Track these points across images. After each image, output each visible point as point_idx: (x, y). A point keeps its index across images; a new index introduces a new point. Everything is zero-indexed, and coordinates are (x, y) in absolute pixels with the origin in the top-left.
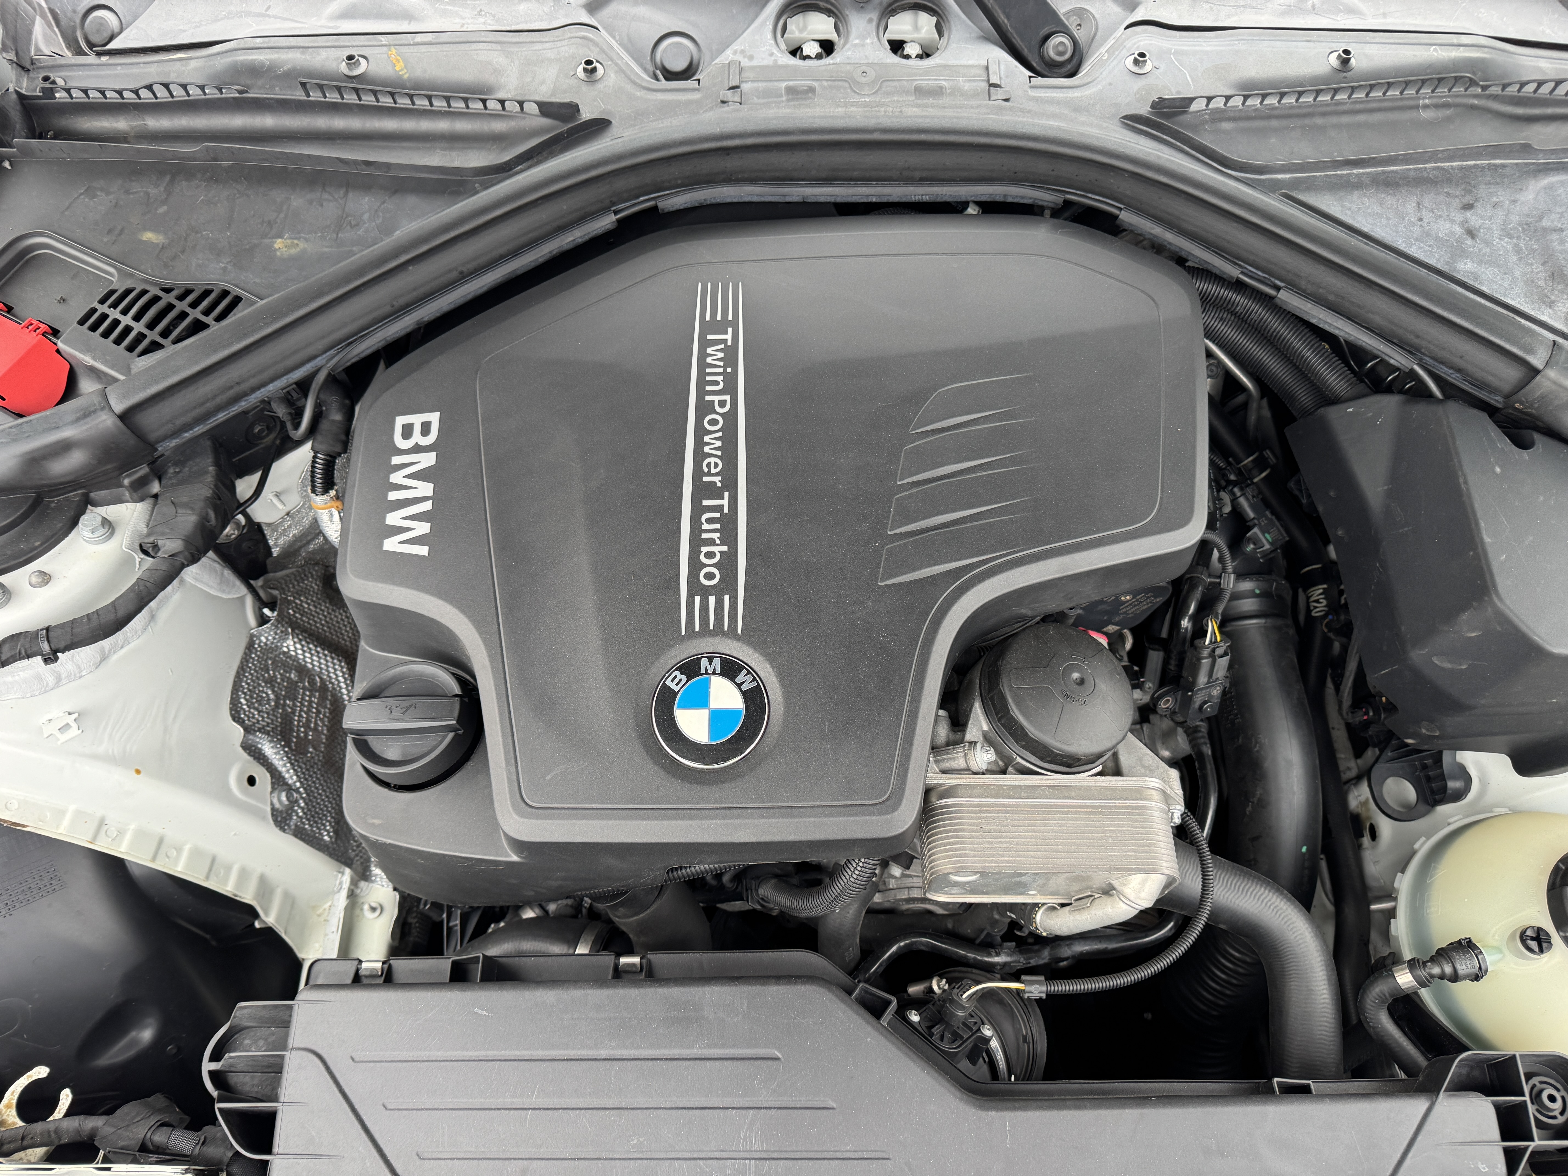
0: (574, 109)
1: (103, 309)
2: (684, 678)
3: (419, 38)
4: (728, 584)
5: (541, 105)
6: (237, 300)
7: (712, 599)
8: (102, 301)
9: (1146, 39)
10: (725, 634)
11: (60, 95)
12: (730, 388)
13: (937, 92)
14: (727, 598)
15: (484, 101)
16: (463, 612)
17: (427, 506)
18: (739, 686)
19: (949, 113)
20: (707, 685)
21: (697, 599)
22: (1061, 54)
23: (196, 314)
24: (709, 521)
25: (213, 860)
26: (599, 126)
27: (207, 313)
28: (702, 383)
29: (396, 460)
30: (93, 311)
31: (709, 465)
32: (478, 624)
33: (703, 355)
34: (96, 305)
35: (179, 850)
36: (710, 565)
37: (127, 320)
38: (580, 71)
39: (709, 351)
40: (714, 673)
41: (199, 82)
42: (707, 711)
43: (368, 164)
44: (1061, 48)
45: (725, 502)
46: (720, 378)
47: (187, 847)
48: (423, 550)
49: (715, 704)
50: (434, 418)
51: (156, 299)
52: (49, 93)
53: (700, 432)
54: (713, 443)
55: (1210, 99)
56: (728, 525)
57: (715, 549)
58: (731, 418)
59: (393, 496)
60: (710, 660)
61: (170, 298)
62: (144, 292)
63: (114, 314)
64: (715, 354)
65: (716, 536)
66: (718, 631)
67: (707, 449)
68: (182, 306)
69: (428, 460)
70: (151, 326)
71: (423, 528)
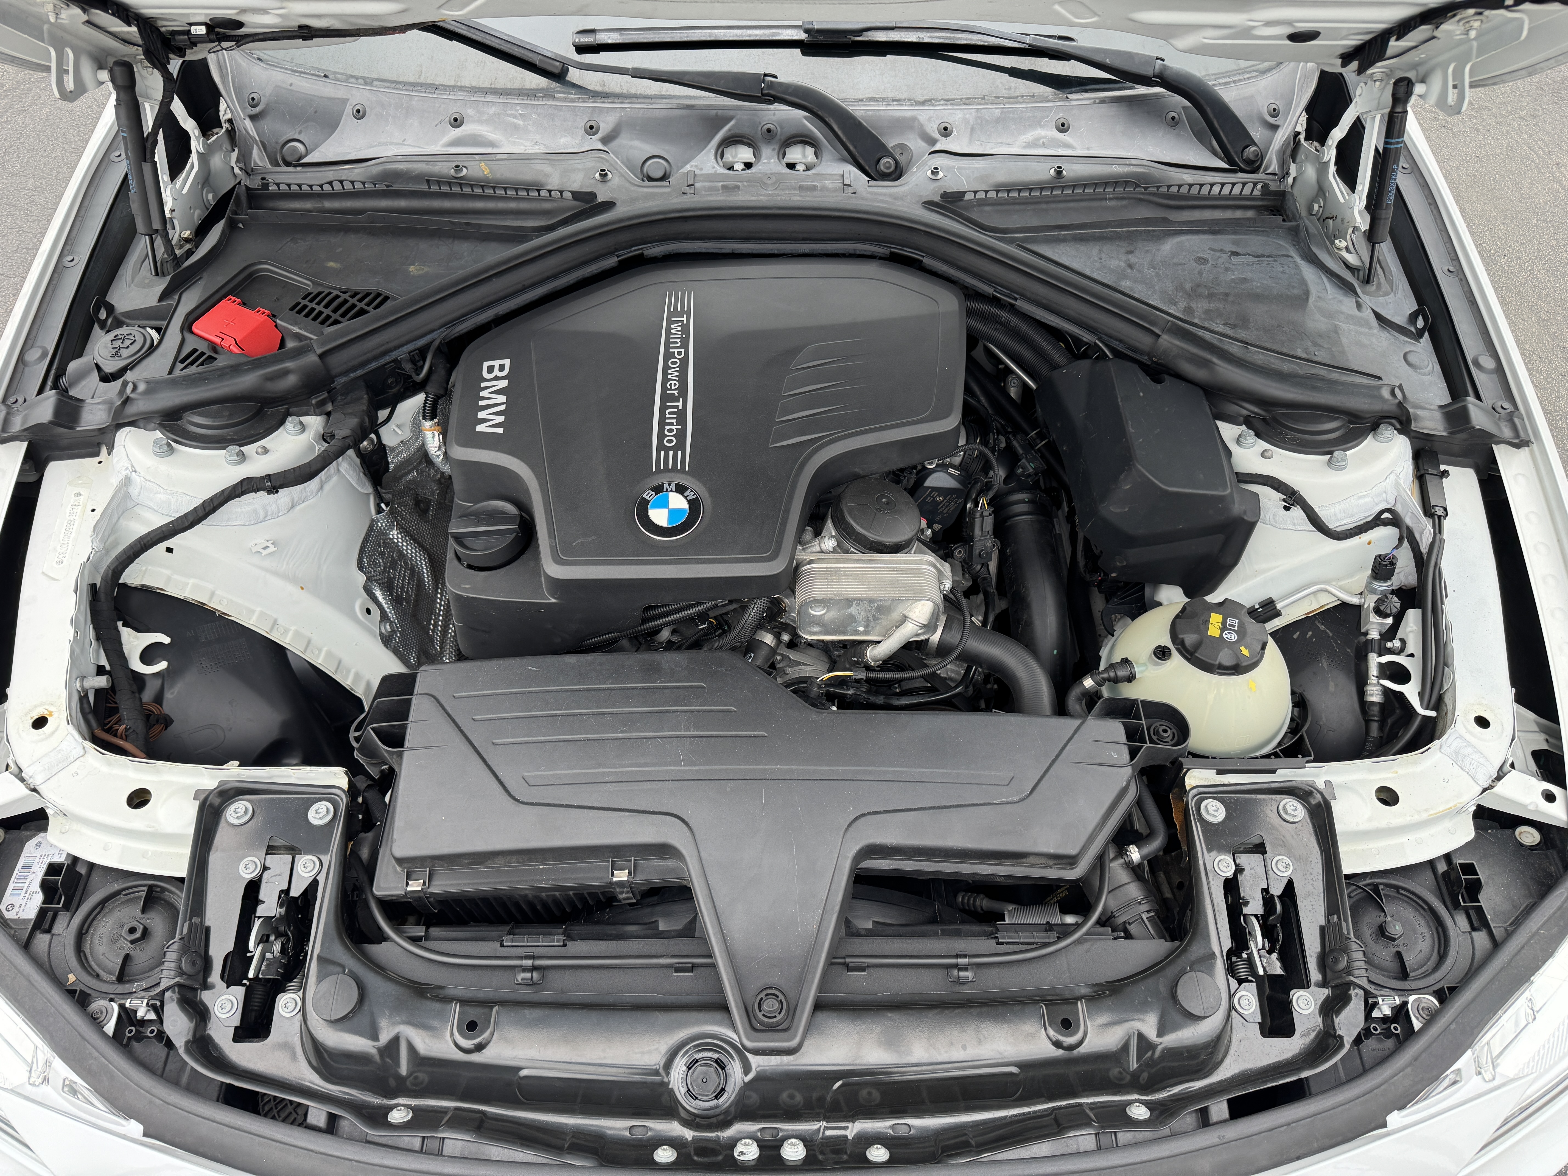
0: (593, 195)
1: (306, 302)
2: (654, 494)
3: (499, 157)
4: (681, 445)
5: (574, 193)
6: (386, 298)
7: (671, 453)
8: (304, 298)
9: (940, 161)
10: (678, 471)
11: (272, 188)
12: (685, 345)
13: (814, 188)
14: (680, 453)
15: (539, 191)
16: (523, 461)
17: (503, 407)
18: (686, 497)
19: (819, 199)
20: (667, 498)
21: (662, 453)
22: (888, 168)
23: (362, 305)
24: (670, 413)
25: (340, 662)
26: (609, 205)
27: (368, 304)
28: (667, 342)
29: (483, 385)
30: (299, 303)
31: (671, 385)
32: (532, 468)
33: (668, 329)
34: (300, 300)
35: (320, 650)
36: (670, 436)
37: (319, 308)
38: (597, 175)
39: (673, 326)
40: (671, 491)
41: (363, 180)
42: (667, 510)
43: (467, 224)
44: (887, 165)
45: (680, 404)
46: (678, 340)
47: (325, 649)
48: (500, 430)
49: (671, 506)
50: (507, 362)
51: (337, 297)
52: (266, 186)
53: (666, 368)
54: (673, 374)
55: (975, 192)
56: (681, 416)
57: (673, 427)
58: (684, 361)
59: (481, 403)
60: (669, 485)
61: (346, 296)
62: (330, 293)
63: (313, 305)
64: (676, 328)
65: (674, 421)
66: (674, 469)
67: (670, 377)
68: (352, 301)
69: (504, 384)
70: (335, 311)
71: (500, 419)
